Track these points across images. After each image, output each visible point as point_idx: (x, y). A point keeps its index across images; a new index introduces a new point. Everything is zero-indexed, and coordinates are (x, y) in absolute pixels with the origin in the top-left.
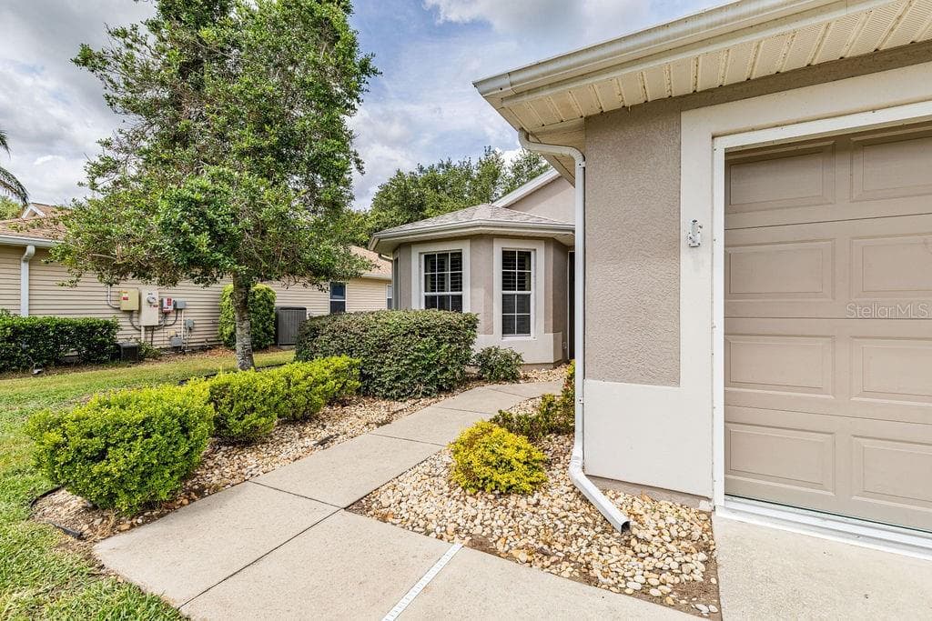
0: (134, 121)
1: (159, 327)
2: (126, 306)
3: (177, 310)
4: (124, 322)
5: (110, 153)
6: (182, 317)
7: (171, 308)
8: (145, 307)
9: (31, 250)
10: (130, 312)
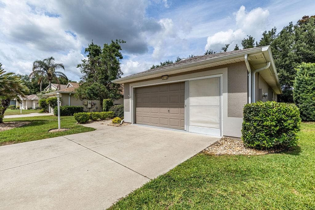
0: (85, 74)
1: (91, 108)
2: (85, 104)
3: (94, 105)
4: (85, 107)
5: (81, 80)
6: (95, 106)
7: (93, 104)
8: (88, 104)
9: (70, 94)
10: (86, 105)
